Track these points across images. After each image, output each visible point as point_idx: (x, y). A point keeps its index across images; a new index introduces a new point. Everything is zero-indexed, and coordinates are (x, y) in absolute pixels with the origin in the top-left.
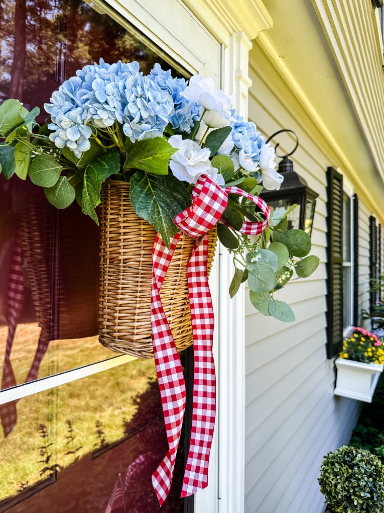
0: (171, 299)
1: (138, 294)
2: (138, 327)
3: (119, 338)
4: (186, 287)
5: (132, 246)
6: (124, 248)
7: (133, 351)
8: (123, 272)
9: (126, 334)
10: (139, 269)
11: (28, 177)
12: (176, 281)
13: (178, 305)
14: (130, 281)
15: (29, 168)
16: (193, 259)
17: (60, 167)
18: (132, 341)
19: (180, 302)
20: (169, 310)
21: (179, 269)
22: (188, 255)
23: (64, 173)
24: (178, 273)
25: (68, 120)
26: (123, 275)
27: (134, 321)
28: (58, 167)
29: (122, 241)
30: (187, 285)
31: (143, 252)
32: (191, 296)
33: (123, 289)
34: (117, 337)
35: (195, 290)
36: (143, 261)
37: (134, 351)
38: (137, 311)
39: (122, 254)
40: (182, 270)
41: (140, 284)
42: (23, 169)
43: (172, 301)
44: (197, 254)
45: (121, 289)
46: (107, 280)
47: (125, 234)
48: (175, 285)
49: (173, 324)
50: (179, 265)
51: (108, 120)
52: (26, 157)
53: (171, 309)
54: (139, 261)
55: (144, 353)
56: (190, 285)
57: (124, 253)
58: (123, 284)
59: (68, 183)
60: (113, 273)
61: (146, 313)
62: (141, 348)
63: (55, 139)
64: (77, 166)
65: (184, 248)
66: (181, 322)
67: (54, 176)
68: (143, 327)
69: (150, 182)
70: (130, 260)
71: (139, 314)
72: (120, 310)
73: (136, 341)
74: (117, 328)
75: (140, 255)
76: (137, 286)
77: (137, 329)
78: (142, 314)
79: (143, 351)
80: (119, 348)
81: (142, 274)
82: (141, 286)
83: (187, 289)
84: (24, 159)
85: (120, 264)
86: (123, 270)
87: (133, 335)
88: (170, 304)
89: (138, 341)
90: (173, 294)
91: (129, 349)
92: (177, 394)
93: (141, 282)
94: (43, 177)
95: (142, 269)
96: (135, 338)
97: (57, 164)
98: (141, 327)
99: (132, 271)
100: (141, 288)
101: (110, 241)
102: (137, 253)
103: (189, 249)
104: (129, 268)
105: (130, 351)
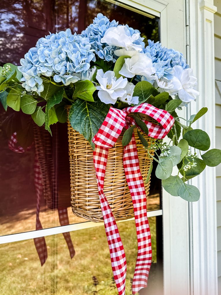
0: (112, 182)
1: (87, 179)
2: (89, 201)
3: (79, 207)
4: (124, 174)
5: (81, 147)
6: (77, 149)
7: (87, 216)
8: (78, 164)
9: (82, 205)
10: (86, 162)
11: (21, 110)
12: (114, 170)
13: (117, 187)
14: (82, 170)
15: (20, 104)
16: (126, 155)
17: (36, 101)
18: (86, 210)
19: (119, 184)
20: (111, 190)
21: (115, 162)
22: (122, 152)
23: (38, 105)
24: (115, 164)
25: (28, 75)
26: (78, 166)
27: (86, 196)
28: (35, 102)
29: (76, 144)
30: (124, 172)
31: (87, 151)
32: (128, 180)
33: (79, 175)
34: (78, 207)
35: (130, 176)
36: (88, 157)
37: (89, 217)
38: (87, 190)
39: (76, 152)
40: (117, 163)
41: (87, 172)
42: (17, 105)
43: (113, 184)
44: (129, 151)
45: (77, 175)
46: (71, 169)
47: (77, 139)
48: (114, 173)
49: (115, 200)
50: (114, 159)
51: (48, 72)
52: (18, 97)
53: (113, 190)
54: (86, 157)
55: (94, 219)
56: (127, 173)
57: (77, 152)
58: (78, 172)
59: (42, 111)
60: (74, 165)
61: (93, 192)
62: (93, 215)
63: (25, 86)
64: (45, 99)
65: (117, 147)
66: (122, 198)
67: (33, 107)
68: (92, 201)
69: (88, 105)
70: (81, 156)
71: (89, 192)
72: (78, 189)
73: (89, 210)
74: (77, 201)
75: (86, 153)
76: (86, 174)
77: (88, 202)
78: (91, 192)
79: (94, 217)
80: (80, 214)
81: (88, 165)
82: (88, 173)
83: (124, 175)
84: (17, 99)
85: (75, 159)
86: (78, 163)
87: (86, 206)
88: (112, 186)
89: (90, 210)
90: (113, 179)
91: (85, 215)
92: (117, 248)
93: (88, 171)
94: (27, 108)
95: (88, 162)
96: (88, 208)
97: (34, 100)
98: (91, 201)
99: (82, 164)
100: (89, 175)
101: (71, 144)
102: (84, 151)
103: (121, 148)
104: (81, 161)
105: (86, 216)
